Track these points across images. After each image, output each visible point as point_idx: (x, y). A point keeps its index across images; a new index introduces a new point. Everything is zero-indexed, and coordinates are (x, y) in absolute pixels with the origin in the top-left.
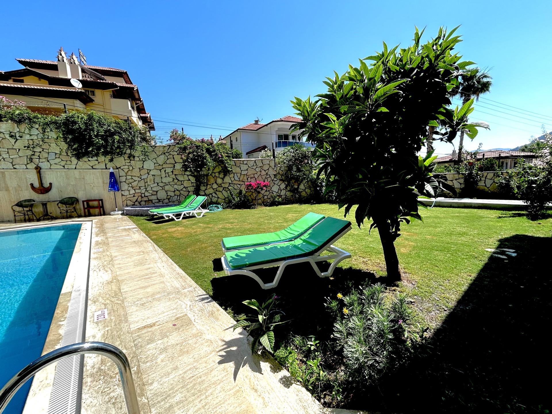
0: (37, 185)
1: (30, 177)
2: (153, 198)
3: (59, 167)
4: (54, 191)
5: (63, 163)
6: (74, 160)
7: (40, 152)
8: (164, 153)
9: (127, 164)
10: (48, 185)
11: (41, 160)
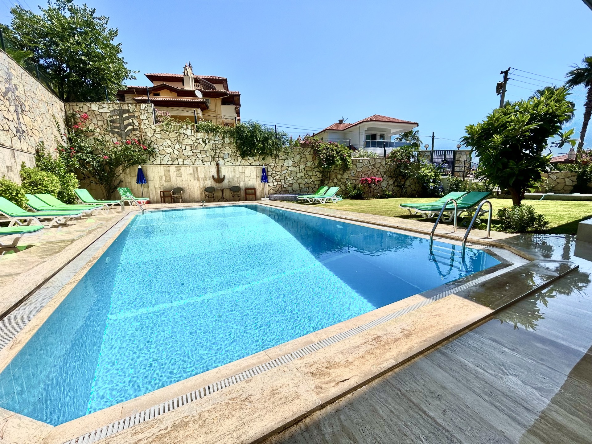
0: (216, 176)
1: (212, 171)
2: (290, 188)
3: (230, 164)
5: (232, 161)
6: (240, 159)
7: (219, 153)
8: (300, 154)
9: (273, 162)
10: (223, 177)
11: (219, 159)
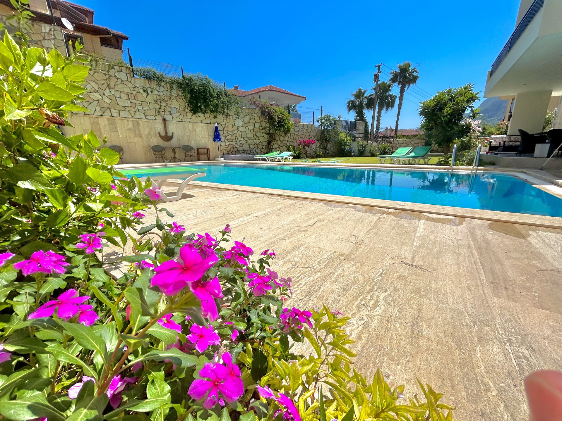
1: (158, 127)
2: (241, 149)
3: (178, 120)
4: (174, 140)
5: (181, 117)
7: (165, 106)
8: (249, 115)
9: (225, 121)
10: (171, 135)
11: (166, 113)
